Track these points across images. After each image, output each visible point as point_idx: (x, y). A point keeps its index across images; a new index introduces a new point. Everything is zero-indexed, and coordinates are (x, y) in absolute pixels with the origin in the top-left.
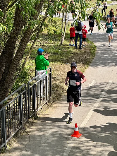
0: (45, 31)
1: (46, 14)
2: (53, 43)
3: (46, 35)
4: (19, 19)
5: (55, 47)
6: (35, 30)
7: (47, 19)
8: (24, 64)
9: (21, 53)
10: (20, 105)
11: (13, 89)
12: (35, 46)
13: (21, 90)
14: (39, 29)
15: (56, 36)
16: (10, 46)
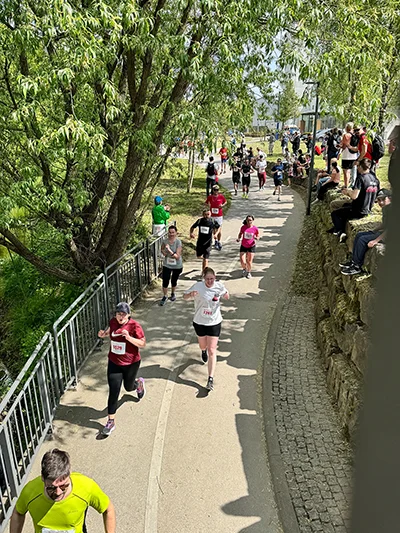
0: (166, 175)
1: (169, 151)
2: (178, 191)
3: (168, 181)
4: (133, 158)
5: (181, 196)
6: (155, 172)
7: (170, 158)
8: (142, 215)
9: (137, 203)
10: (137, 267)
11: (128, 249)
12: (154, 194)
13: (138, 249)
14: (160, 171)
15: (182, 183)
16: (122, 193)
